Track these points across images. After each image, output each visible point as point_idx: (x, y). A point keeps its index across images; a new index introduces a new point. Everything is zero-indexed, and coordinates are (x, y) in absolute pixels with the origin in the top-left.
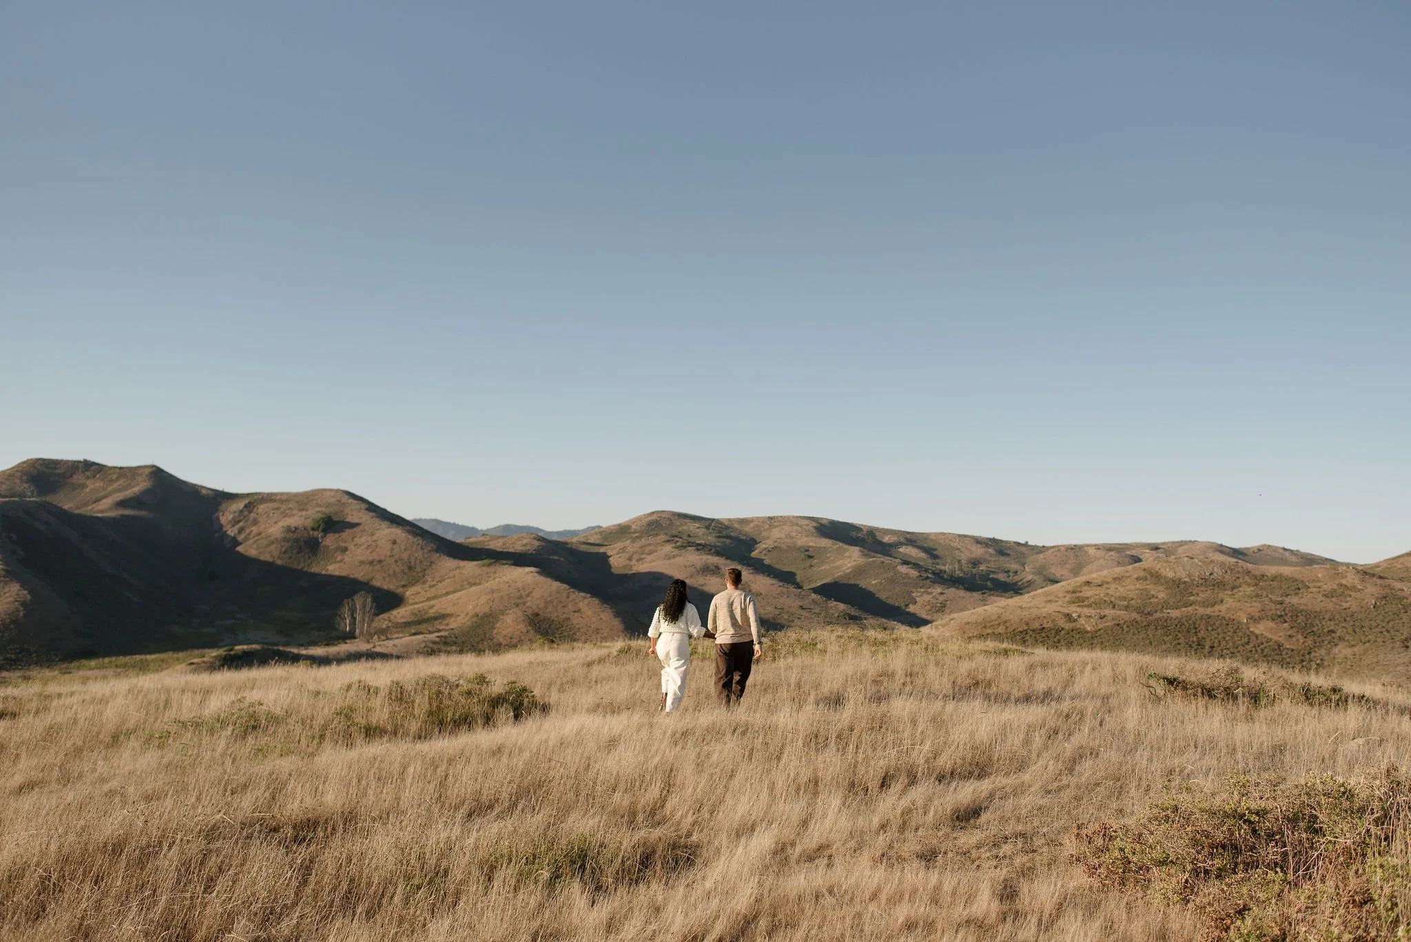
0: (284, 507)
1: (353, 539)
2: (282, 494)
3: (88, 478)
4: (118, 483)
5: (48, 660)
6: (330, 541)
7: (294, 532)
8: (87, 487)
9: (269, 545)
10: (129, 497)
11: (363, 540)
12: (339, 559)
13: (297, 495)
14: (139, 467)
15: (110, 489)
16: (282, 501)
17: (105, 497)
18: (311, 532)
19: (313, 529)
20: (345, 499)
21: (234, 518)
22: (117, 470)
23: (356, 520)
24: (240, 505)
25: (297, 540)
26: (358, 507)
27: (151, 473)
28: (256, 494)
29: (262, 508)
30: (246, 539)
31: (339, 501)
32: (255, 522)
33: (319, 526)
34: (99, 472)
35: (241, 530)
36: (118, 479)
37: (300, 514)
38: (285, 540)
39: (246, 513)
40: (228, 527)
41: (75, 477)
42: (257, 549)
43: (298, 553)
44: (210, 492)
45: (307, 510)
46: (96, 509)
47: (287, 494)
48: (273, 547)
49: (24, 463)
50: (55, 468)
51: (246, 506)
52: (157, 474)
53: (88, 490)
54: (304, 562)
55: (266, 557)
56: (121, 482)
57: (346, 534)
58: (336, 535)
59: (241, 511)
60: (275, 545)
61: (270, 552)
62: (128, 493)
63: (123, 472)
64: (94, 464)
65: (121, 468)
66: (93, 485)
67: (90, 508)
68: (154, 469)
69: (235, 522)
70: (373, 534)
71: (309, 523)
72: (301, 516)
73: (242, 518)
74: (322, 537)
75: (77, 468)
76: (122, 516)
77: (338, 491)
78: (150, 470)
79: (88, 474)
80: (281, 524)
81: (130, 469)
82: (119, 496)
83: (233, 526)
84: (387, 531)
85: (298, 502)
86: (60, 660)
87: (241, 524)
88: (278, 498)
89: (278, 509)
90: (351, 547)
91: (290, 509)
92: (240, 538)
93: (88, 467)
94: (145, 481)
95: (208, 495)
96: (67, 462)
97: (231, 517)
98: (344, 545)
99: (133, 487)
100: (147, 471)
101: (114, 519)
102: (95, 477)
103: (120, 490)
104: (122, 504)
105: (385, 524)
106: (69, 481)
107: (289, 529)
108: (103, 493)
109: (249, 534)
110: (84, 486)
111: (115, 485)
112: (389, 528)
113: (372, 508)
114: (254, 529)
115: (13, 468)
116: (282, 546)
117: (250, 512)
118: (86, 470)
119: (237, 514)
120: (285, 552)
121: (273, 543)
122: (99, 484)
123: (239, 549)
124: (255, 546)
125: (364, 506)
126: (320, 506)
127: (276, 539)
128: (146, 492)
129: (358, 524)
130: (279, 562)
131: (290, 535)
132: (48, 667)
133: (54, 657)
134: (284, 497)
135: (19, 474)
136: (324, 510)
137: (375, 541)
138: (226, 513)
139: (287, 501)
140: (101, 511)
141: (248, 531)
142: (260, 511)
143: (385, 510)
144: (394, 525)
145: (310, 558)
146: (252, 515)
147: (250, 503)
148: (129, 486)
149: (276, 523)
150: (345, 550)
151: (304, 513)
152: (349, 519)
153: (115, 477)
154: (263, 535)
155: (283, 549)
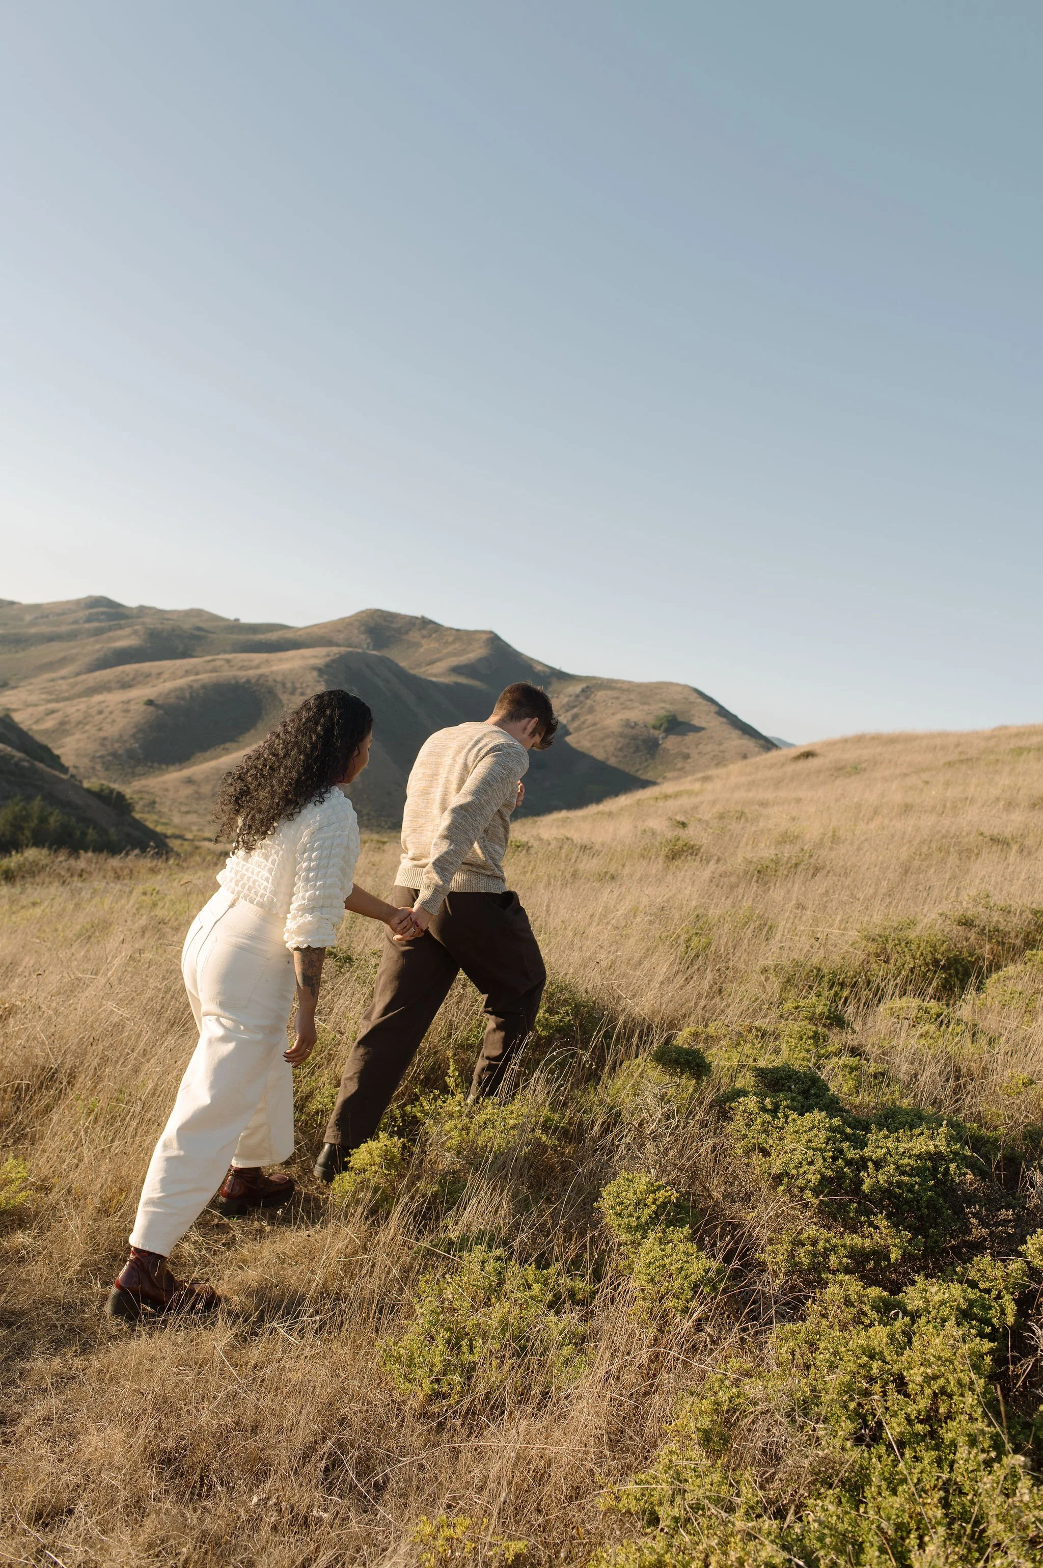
0: (624, 697)
1: (697, 745)
2: (624, 682)
3: (424, 637)
4: (453, 647)
5: (379, 826)
6: (671, 743)
7: (633, 728)
8: (422, 646)
9: (602, 739)
10: (462, 664)
11: (709, 748)
12: (679, 766)
13: (640, 685)
14: (476, 632)
15: (445, 651)
16: (622, 690)
17: (439, 660)
18: (652, 731)
19: (654, 727)
20: (693, 697)
21: (568, 703)
22: (454, 632)
23: (703, 725)
24: (577, 688)
25: (634, 738)
26: (706, 708)
27: (488, 640)
28: (594, 678)
29: (600, 695)
30: (579, 729)
31: (686, 699)
32: (591, 710)
33: (661, 725)
34: (435, 632)
35: (575, 717)
36: (454, 642)
37: (641, 707)
38: (622, 735)
39: (582, 698)
40: (561, 712)
41: (411, 634)
42: (590, 741)
43: (634, 752)
44: (547, 670)
45: (649, 704)
46: (430, 672)
47: (630, 682)
48: (608, 741)
49: (362, 612)
50: (392, 622)
51: (583, 691)
52: (494, 640)
53: (422, 650)
54: (640, 764)
55: (599, 754)
56: (457, 645)
57: (691, 737)
58: (679, 738)
59: (577, 696)
60: (610, 740)
61: (604, 747)
62: (463, 659)
63: (459, 635)
64: (431, 622)
65: (458, 630)
66: (428, 645)
67: (423, 670)
68: (492, 635)
69: (569, 707)
70: (720, 744)
71: (651, 720)
72: (642, 710)
73: (577, 703)
74: (663, 738)
75: (414, 624)
76: (456, 684)
77: (685, 686)
78: (488, 636)
79: (425, 632)
80: (619, 716)
81: (467, 632)
82: (454, 661)
83: (567, 711)
84: (737, 742)
85: (640, 693)
86: (389, 828)
87: (575, 710)
88: (619, 685)
89: (617, 698)
90: (694, 753)
91: (631, 700)
92: (571, 728)
93: (425, 624)
94: (480, 648)
95: (544, 672)
96: (405, 617)
97: (565, 700)
98: (686, 751)
99: (469, 653)
100: (484, 637)
101: (447, 686)
102: (430, 636)
103: (455, 654)
104: (457, 670)
105: (736, 733)
106: (405, 637)
107: (627, 724)
108: (437, 656)
109: (583, 723)
110: (418, 645)
111: (450, 649)
112: (740, 738)
113: (722, 712)
114: (590, 718)
115: (353, 616)
116: (618, 742)
117: (587, 698)
118: (423, 628)
119: (572, 698)
120: (621, 749)
121: (608, 736)
122: (434, 645)
123: (568, 739)
124: (588, 737)
125: (714, 708)
126: (664, 701)
127: (613, 733)
128: (480, 660)
129: (703, 729)
130: (612, 762)
131: (628, 731)
132: (378, 833)
133: (383, 824)
134: (625, 686)
135: (357, 623)
136: (668, 706)
137: (722, 752)
138: (562, 696)
139: (628, 690)
140: (435, 676)
141: (582, 719)
142: (597, 698)
143: (735, 717)
144: (746, 737)
145: (646, 760)
146: (589, 702)
147: (587, 687)
148: (464, 652)
149: (613, 714)
150: (687, 757)
151: (646, 707)
152: (696, 722)
153: (451, 639)
154: (599, 726)
155: (619, 746)
